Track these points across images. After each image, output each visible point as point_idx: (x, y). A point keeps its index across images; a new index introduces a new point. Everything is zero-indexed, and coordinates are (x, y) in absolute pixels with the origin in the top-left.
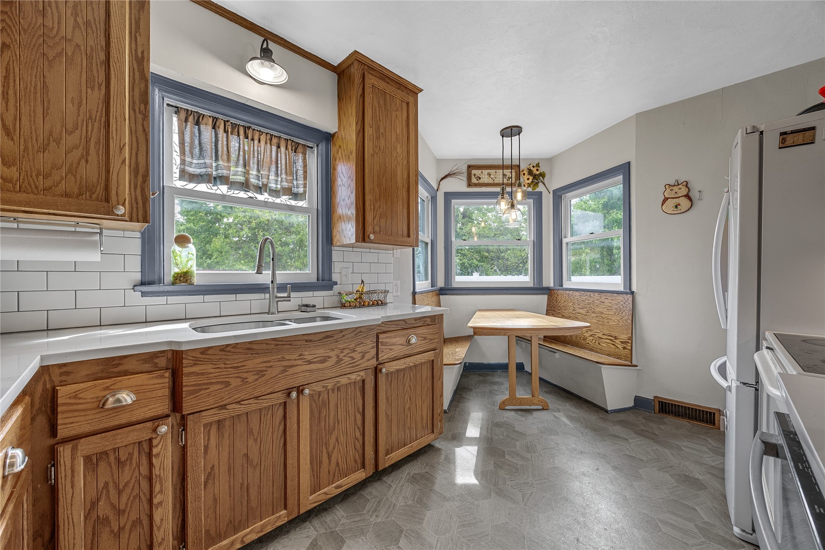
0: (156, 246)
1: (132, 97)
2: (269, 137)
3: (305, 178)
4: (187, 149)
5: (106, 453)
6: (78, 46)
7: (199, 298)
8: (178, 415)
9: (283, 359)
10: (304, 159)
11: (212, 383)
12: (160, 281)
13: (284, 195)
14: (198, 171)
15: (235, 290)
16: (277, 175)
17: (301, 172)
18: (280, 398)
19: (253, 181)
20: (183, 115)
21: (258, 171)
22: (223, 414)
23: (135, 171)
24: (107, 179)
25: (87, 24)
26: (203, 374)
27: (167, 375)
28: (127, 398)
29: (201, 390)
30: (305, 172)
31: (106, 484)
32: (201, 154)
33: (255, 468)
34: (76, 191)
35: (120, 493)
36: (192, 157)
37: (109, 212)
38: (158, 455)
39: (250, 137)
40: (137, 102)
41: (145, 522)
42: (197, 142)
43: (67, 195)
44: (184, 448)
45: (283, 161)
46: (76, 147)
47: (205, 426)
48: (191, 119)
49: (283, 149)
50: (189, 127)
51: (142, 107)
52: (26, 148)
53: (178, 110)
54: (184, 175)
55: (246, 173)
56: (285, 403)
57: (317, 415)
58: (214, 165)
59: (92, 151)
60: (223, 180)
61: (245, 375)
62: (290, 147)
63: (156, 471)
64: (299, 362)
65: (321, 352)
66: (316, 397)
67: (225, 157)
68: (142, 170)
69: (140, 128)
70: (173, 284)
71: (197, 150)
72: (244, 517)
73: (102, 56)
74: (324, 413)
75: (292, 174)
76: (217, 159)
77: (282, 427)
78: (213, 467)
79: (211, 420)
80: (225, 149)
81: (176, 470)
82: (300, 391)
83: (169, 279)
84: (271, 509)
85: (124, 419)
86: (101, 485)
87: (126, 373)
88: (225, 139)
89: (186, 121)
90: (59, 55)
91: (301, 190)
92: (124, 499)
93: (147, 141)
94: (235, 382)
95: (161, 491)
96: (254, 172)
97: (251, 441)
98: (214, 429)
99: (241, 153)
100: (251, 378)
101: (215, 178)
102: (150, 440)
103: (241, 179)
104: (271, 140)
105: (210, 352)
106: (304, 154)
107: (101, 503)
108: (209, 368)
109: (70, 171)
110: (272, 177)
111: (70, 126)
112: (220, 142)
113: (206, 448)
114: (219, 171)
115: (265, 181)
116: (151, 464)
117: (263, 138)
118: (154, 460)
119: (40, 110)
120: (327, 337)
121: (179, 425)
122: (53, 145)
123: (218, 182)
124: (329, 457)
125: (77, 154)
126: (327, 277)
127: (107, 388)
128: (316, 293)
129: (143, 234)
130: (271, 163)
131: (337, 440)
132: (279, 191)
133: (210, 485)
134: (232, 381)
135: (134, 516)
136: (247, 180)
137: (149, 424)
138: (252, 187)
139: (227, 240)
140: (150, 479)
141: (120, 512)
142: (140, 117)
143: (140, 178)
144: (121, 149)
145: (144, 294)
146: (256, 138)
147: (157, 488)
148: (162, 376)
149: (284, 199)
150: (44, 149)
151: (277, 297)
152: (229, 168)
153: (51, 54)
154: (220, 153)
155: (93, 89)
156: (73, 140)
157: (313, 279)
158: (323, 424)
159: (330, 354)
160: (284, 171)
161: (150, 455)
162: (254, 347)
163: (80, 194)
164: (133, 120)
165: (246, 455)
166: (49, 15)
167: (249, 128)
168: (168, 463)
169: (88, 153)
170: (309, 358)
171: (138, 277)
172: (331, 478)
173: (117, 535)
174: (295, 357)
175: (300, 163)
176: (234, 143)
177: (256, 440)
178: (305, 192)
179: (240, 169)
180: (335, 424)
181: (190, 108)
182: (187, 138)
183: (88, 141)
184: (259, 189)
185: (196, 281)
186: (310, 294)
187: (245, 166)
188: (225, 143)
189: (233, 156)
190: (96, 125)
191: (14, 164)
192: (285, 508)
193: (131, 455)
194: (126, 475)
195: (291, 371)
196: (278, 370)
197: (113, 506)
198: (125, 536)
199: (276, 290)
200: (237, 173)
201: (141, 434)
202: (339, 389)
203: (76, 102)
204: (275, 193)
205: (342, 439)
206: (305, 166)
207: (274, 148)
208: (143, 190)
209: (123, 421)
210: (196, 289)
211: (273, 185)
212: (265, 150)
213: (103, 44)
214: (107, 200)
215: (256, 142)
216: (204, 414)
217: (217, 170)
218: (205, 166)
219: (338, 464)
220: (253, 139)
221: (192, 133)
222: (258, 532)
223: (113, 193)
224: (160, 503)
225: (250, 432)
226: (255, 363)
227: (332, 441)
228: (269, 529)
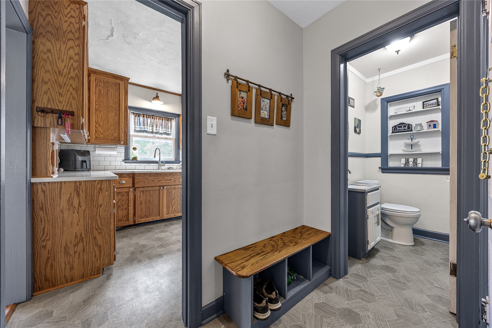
0: (128, 150)
1: (124, 116)
2: (159, 117)
3: (171, 129)
4: (136, 124)
5: (120, 192)
6: (114, 108)
7: (139, 164)
8: (134, 188)
9: (159, 178)
10: (171, 123)
11: (141, 182)
12: (129, 160)
13: (164, 134)
14: (139, 129)
15: (149, 162)
16: (162, 128)
17: (170, 127)
18: (158, 188)
19: (155, 131)
20: (135, 114)
21: (156, 128)
22: (144, 189)
23: (125, 133)
24: (119, 136)
25: (115, 102)
26: (139, 179)
27: (132, 178)
28: (124, 182)
29: (139, 183)
30: (171, 127)
31: (120, 199)
32: (140, 125)
33: (151, 204)
34: (113, 139)
35: (122, 201)
36: (137, 126)
37: (120, 143)
38: (130, 195)
39: (154, 118)
40: (125, 117)
41: (127, 209)
42: (139, 121)
43: (111, 140)
44: (135, 195)
45: (164, 124)
46: (113, 129)
47: (140, 191)
48: (137, 115)
49: (164, 121)
50: (136, 118)
51: (126, 118)
52: (104, 131)
53: (134, 113)
54: (135, 131)
55: (153, 129)
56: (159, 190)
57: (168, 195)
58: (143, 127)
59: (116, 130)
60: (146, 131)
61: (149, 181)
62: (166, 120)
63: (129, 199)
64: (163, 180)
65: (169, 178)
66: (168, 190)
67: (146, 125)
68: (126, 133)
69: (126, 123)
70: (132, 160)
71: (139, 124)
72: (149, 215)
73: (118, 109)
74: (170, 194)
75: (166, 128)
76: (144, 126)
77: (158, 196)
78: (141, 201)
79: (141, 190)
80: (146, 122)
81: (133, 199)
82: (163, 186)
83: (131, 158)
84: (155, 215)
85: (123, 186)
86: (119, 199)
87: (124, 177)
88: (146, 120)
89: (136, 116)
90: (110, 110)
91: (170, 133)
92: (123, 203)
93: (127, 126)
94: (147, 182)
95: (130, 203)
96: (155, 128)
97: (150, 197)
98: (142, 192)
99: (151, 123)
100: (150, 182)
101: (143, 131)
102: (128, 192)
103: (151, 131)
104: (160, 118)
105: (141, 174)
106: (171, 121)
107: (119, 203)
108: (140, 178)
109: (112, 135)
110: (160, 129)
111: (112, 125)
112: (145, 121)
113: (140, 196)
114: (145, 129)
115: (158, 131)
116: (128, 197)
117: (158, 118)
118: (129, 196)
119: (107, 123)
120: (171, 174)
121: (134, 190)
122: (109, 129)
123: (144, 132)
124: (172, 207)
125: (113, 131)
126: (178, 159)
127: (120, 179)
128: (174, 164)
129: (125, 147)
130: (160, 125)
131: (175, 203)
132: (163, 133)
133: (141, 205)
134: (146, 182)
135: (125, 207)
136: (153, 131)
137: (128, 188)
138: (154, 133)
139: (154, 145)
140: (128, 200)
141: (122, 206)
142: (126, 121)
143: (126, 135)
144: (122, 129)
145: (125, 163)
146: (155, 118)
147: (130, 202)
148: (131, 179)
149: (165, 136)
150: (107, 131)
151: (160, 165)
152: (147, 128)
153: (109, 110)
154: (145, 124)
155: (116, 116)
156: (112, 128)
157: (174, 160)
158: (170, 197)
159: (172, 179)
160: (164, 127)
161: (128, 195)
162: (151, 174)
163: (114, 139)
164: (124, 121)
165: (149, 200)
166: (108, 102)
167: (153, 116)
168: (132, 197)
169: (115, 131)
170: (166, 179)
171: (124, 158)
172: (173, 212)
173: (122, 210)
174: (162, 178)
175: (170, 125)
176: (149, 120)
177: (152, 197)
178: (171, 133)
179: (151, 128)
180: (174, 198)
181: (137, 113)
182: (136, 121)
183: (115, 128)
184: (156, 133)
185: (138, 159)
186: (172, 164)
187: (152, 127)
188: (146, 121)
189: (149, 124)
190: (117, 124)
191: (102, 134)
192: (159, 216)
193: (125, 194)
194: (124, 198)
195: (161, 181)
196: (157, 181)
197: (121, 204)
198: (123, 210)
199: (160, 163)
200: (150, 129)
201: (126, 190)
202: (175, 189)
203: (113, 120)
204: (161, 134)
205: (176, 202)
206: (171, 125)
207: (161, 121)
208: (126, 138)
209: (123, 187)
210: (138, 162)
211: (161, 132)
212: (158, 121)
213: (119, 106)
214: (119, 141)
215: (155, 119)
216: (139, 188)
217: (144, 129)
218: (141, 128)
219: (175, 209)
220: (154, 119)
221: (137, 119)
222: (152, 220)
223: (120, 139)
224: (130, 206)
225: (150, 195)
226: (151, 178)
227: (173, 203)
228: (155, 220)
